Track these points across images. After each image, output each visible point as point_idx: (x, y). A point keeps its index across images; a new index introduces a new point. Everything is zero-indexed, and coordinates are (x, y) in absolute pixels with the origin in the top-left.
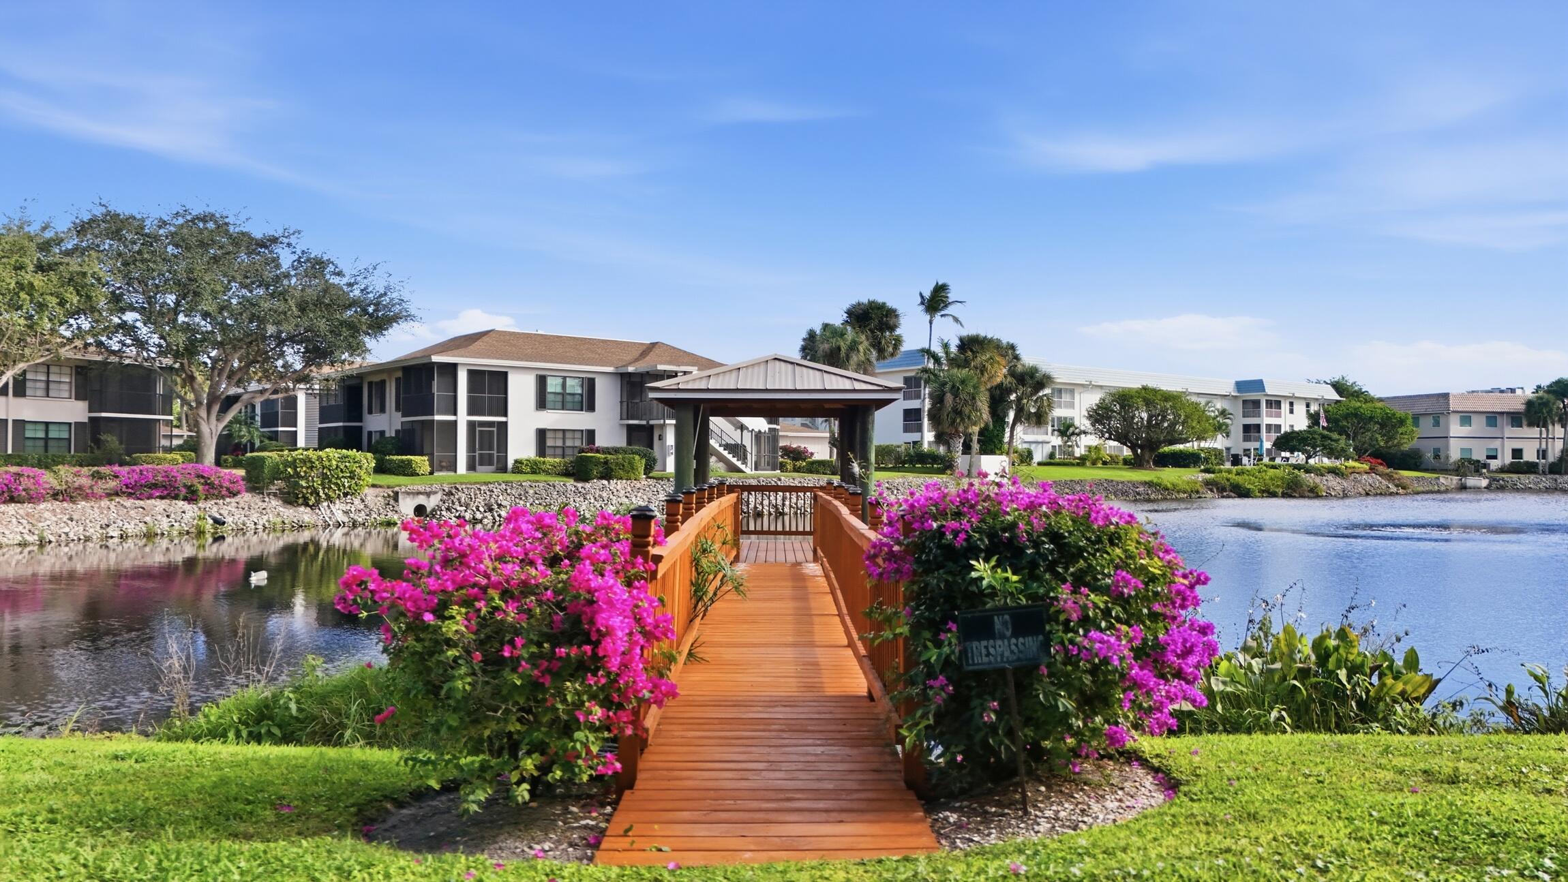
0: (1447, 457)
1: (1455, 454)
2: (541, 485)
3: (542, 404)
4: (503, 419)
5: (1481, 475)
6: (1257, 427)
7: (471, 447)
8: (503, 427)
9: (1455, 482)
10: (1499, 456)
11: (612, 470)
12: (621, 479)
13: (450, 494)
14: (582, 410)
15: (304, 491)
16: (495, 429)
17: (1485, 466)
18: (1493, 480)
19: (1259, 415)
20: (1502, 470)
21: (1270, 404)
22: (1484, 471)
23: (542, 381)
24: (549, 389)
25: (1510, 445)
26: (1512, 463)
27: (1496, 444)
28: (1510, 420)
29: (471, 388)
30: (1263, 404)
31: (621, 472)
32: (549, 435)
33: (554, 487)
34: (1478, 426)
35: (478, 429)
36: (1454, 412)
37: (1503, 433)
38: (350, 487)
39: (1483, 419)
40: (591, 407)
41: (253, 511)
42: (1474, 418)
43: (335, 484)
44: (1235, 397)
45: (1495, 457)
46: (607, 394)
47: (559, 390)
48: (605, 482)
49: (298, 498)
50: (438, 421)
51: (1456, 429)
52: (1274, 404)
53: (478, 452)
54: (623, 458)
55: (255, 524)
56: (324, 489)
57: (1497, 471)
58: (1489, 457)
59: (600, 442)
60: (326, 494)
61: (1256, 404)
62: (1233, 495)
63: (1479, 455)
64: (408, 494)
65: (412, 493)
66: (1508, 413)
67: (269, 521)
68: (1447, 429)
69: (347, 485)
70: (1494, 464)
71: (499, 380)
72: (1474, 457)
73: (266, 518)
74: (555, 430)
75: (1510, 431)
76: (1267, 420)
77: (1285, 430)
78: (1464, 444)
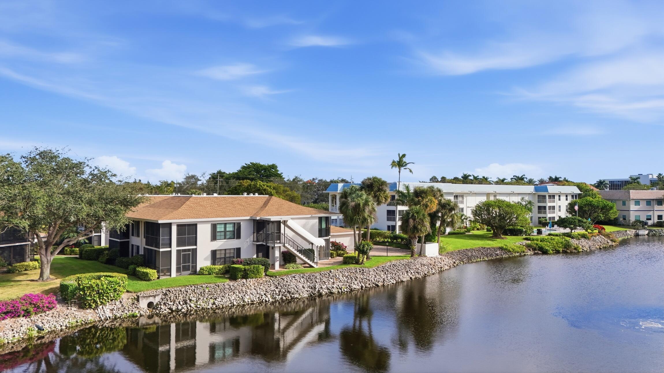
0: (630, 220)
1: (632, 219)
2: (212, 285)
3: (214, 238)
4: (194, 247)
5: (645, 228)
6: (545, 207)
7: (178, 263)
8: (195, 251)
9: (633, 232)
10: (652, 219)
11: (248, 274)
12: (253, 278)
13: (166, 294)
14: (234, 238)
15: (89, 302)
16: (190, 253)
17: (646, 224)
18: (650, 231)
19: (545, 202)
20: (654, 225)
21: (550, 196)
22: (646, 226)
23: (214, 227)
24: (218, 230)
25: (657, 214)
26: (658, 222)
27: (651, 213)
28: (657, 203)
29: (179, 233)
30: (547, 197)
31: (252, 275)
32: (218, 252)
33: (218, 286)
34: (643, 205)
35: (182, 253)
36: (632, 199)
37: (654, 208)
38: (114, 297)
39: (645, 202)
40: (239, 237)
41: (60, 318)
42: (641, 202)
43: (106, 296)
44: (534, 194)
45: (650, 219)
46: (246, 230)
47: (223, 230)
48: (244, 280)
49: (86, 306)
50: (162, 252)
51: (633, 207)
53: (182, 265)
54: (254, 267)
55: (61, 326)
56: (100, 299)
57: (651, 226)
58: (648, 219)
59: (244, 256)
60: (101, 302)
61: (544, 197)
62: (540, 252)
63: (643, 219)
64: (144, 297)
65: (146, 297)
66: (656, 200)
67: (69, 322)
68: (629, 207)
69: (112, 296)
70: (650, 222)
71: (193, 228)
72: (641, 220)
73: (67, 320)
74: (221, 250)
75: (657, 207)
76: (549, 204)
77: (557, 209)
78: (638, 213)
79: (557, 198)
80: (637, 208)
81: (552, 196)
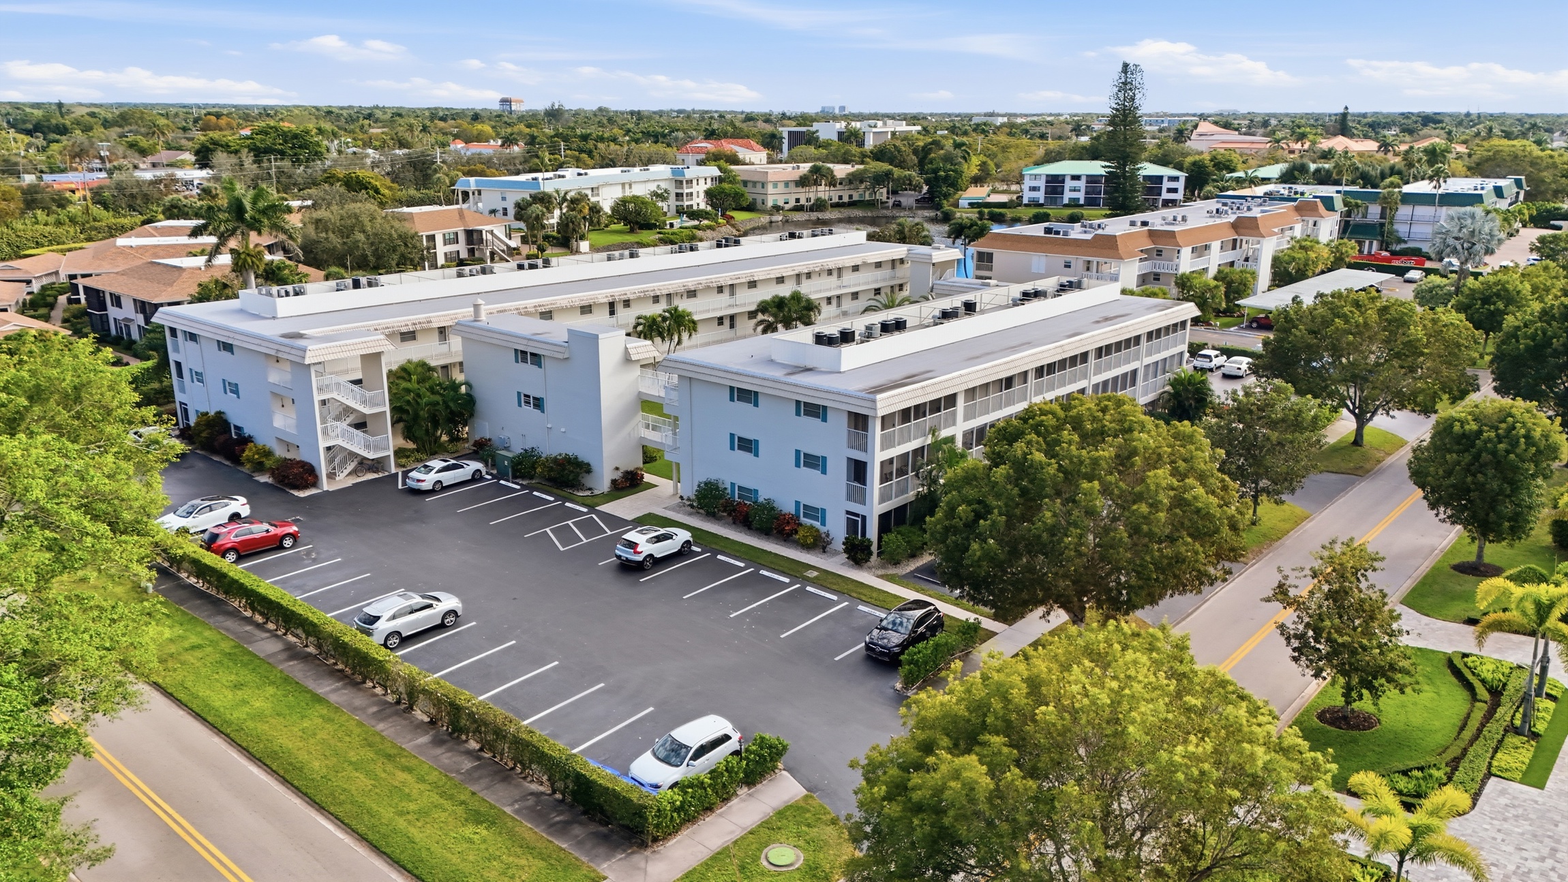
0: (768, 205)
5: (779, 214)
6: (682, 194)
10: (789, 203)
17: (782, 208)
18: (785, 216)
19: (683, 189)
20: (789, 210)
21: (687, 182)
22: (782, 212)
25: (794, 197)
26: (794, 206)
27: (788, 197)
28: (795, 184)
30: (685, 183)
34: (781, 188)
36: (770, 182)
37: (791, 191)
39: (783, 184)
44: (671, 179)
45: (787, 204)
51: (771, 190)
57: (787, 211)
58: (785, 204)
61: (681, 182)
63: (780, 203)
66: (794, 181)
68: (767, 190)
70: (786, 207)
72: (777, 204)
75: (794, 190)
76: (686, 191)
77: (695, 195)
78: (775, 197)
79: (695, 182)
80: (775, 191)
81: (690, 182)
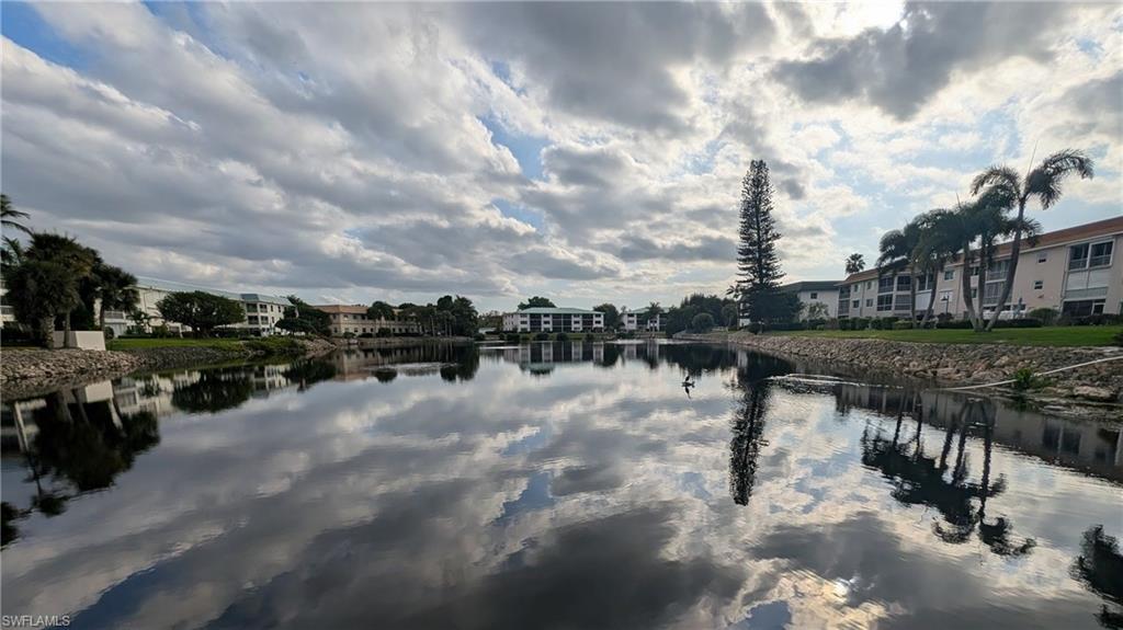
6: (256, 318)
19: (256, 311)
21: (261, 306)
25: (362, 327)
27: (357, 326)
28: (362, 317)
30: (258, 306)
34: (350, 319)
36: (341, 313)
37: (359, 322)
39: (352, 316)
42: (349, 316)
44: (244, 302)
51: (342, 320)
52: (263, 307)
61: (255, 306)
66: (361, 314)
68: (339, 320)
76: (261, 314)
77: (270, 319)
78: (346, 326)
79: (269, 307)
80: (346, 321)
